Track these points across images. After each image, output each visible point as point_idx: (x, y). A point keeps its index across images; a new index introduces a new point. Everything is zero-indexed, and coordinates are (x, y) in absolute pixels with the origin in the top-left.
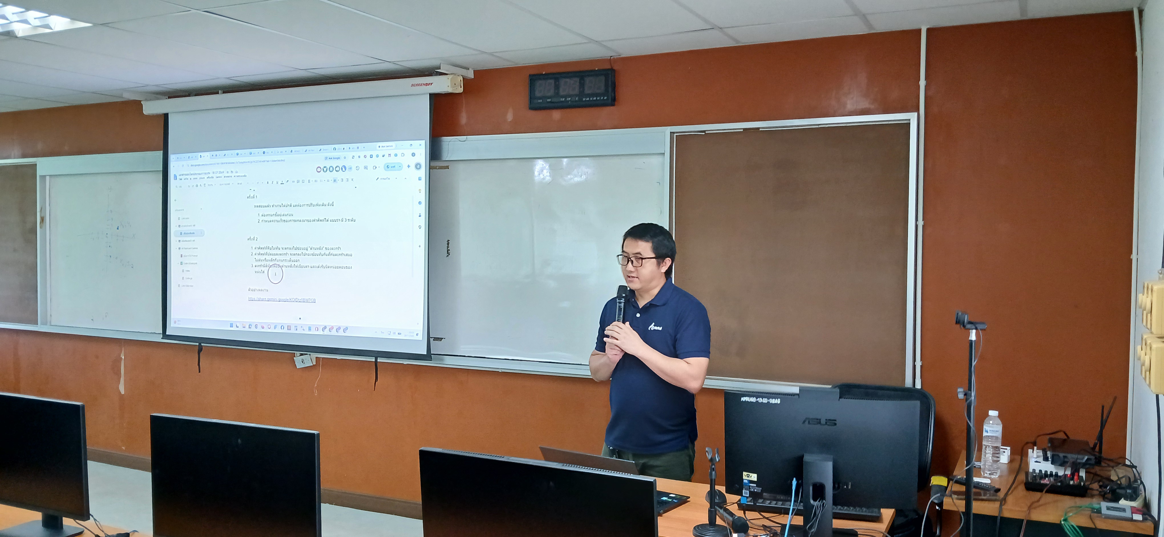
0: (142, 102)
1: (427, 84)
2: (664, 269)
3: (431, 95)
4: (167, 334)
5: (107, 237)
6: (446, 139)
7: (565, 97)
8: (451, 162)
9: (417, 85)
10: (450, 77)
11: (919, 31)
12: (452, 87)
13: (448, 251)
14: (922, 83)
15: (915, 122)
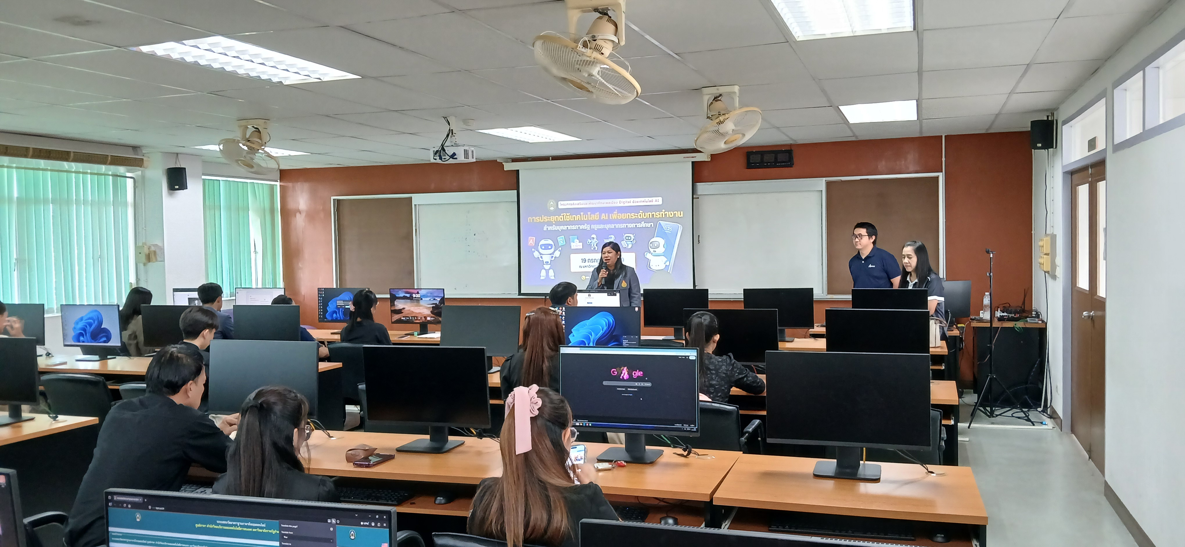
0: (503, 163)
1: (693, 157)
2: (872, 241)
3: (692, 162)
4: (522, 292)
5: (466, 240)
6: (698, 184)
7: (767, 163)
8: (700, 196)
9: (686, 157)
10: (706, 154)
11: (942, 136)
12: (707, 158)
13: (699, 241)
14: (944, 159)
15: (941, 176)
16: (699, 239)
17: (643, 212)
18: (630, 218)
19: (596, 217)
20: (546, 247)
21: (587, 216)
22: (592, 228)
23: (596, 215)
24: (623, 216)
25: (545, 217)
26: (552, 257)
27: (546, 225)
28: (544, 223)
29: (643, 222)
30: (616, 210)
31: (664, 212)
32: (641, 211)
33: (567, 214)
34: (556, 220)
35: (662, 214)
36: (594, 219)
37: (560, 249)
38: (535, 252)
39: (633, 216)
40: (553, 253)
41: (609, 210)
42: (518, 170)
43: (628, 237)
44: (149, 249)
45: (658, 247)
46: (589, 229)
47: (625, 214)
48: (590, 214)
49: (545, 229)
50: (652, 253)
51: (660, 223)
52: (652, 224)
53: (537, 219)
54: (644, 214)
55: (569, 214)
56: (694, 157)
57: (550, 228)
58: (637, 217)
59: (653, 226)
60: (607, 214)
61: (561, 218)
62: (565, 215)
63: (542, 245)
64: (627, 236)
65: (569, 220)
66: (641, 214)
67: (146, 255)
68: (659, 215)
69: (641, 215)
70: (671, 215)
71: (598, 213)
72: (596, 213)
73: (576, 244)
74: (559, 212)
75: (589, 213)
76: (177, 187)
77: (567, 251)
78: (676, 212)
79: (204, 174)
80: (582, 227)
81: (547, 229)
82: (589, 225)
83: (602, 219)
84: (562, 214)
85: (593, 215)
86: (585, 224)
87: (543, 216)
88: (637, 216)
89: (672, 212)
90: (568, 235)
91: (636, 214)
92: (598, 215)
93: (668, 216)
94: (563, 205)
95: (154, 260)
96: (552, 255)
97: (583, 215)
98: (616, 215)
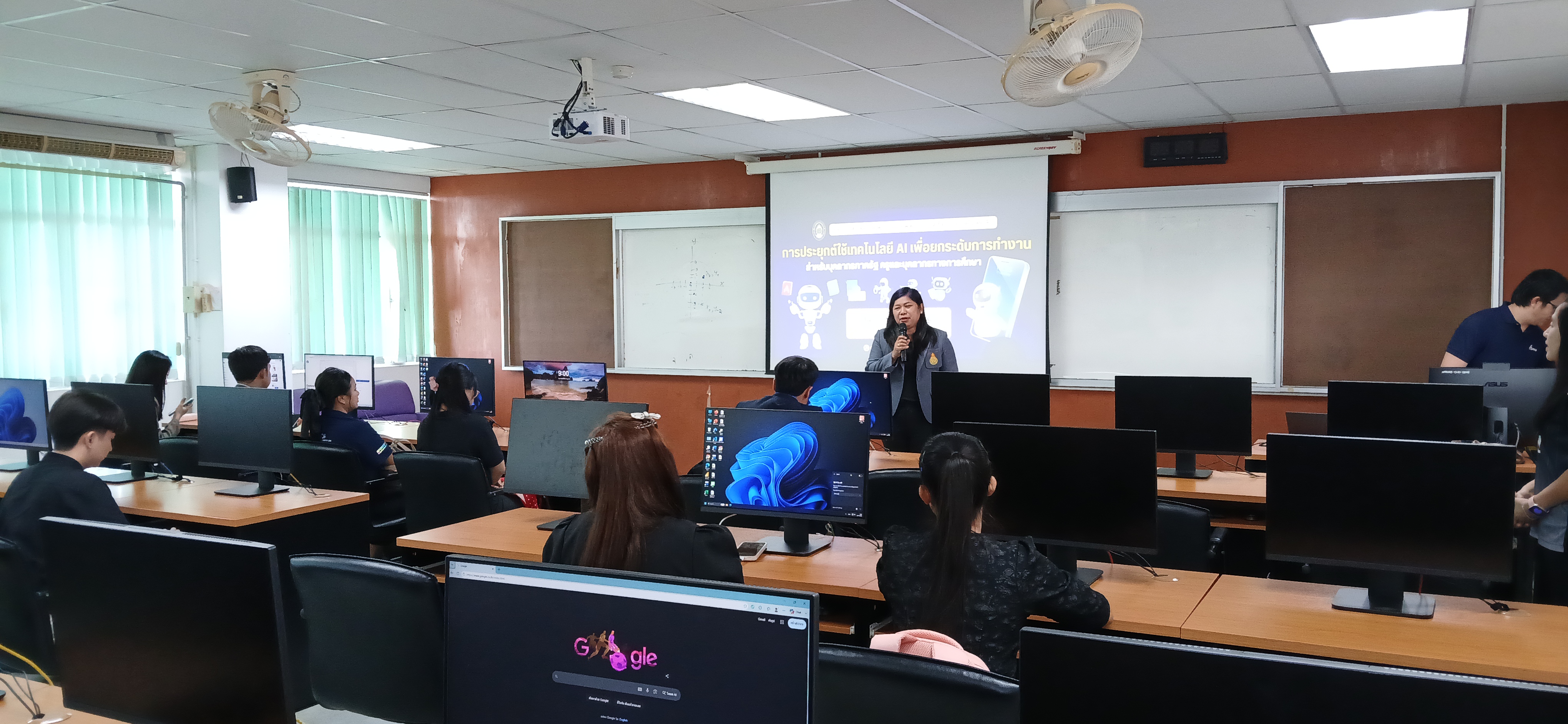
0: (745, 163)
1: (1050, 148)
3: (1049, 156)
5: (691, 285)
6: (1059, 193)
7: (1180, 157)
8: (1061, 213)
9: (1040, 148)
10: (1074, 141)
11: (1501, 106)
12: (1076, 150)
13: (1057, 290)
14: (1504, 148)
15: (1499, 179)
16: (1058, 286)
17: (965, 242)
18: (943, 251)
19: (888, 249)
20: (810, 298)
21: (874, 247)
22: (881, 267)
23: (888, 246)
24: (932, 248)
25: (809, 249)
26: (818, 314)
27: (809, 263)
28: (807, 260)
29: (965, 258)
30: (921, 238)
31: (1000, 241)
32: (961, 240)
33: (844, 245)
34: (825, 255)
35: (997, 244)
36: (885, 253)
37: (831, 301)
38: (791, 305)
39: (948, 247)
40: (819, 308)
41: (910, 238)
42: (769, 174)
43: (940, 282)
44: (201, 292)
45: (988, 299)
46: (877, 269)
47: (936, 244)
48: (880, 245)
49: (808, 268)
50: (977, 309)
51: (992, 258)
52: (980, 260)
53: (796, 253)
54: (966, 243)
55: (846, 244)
56: (1052, 148)
57: (816, 267)
58: (955, 249)
59: (980, 264)
60: (906, 245)
61: (833, 251)
62: (840, 246)
63: (802, 295)
64: (937, 281)
65: (845, 254)
66: (962, 244)
67: (196, 300)
68: (991, 246)
69: (962, 246)
70: (1012, 246)
71: (892, 243)
72: (888, 244)
73: (855, 293)
74: (830, 240)
75: (877, 243)
76: (241, 197)
77: (841, 303)
78: (1021, 242)
79: (290, 180)
80: (866, 266)
81: (812, 268)
82: (877, 263)
83: (898, 252)
84: (835, 245)
85: (884, 246)
86: (871, 261)
87: (805, 247)
88: (956, 247)
89: (1013, 241)
90: (843, 277)
91: (953, 245)
92: (892, 247)
93: (1006, 248)
94: (836, 229)
95: (208, 310)
96: (818, 311)
97: (868, 245)
98: (921, 245)
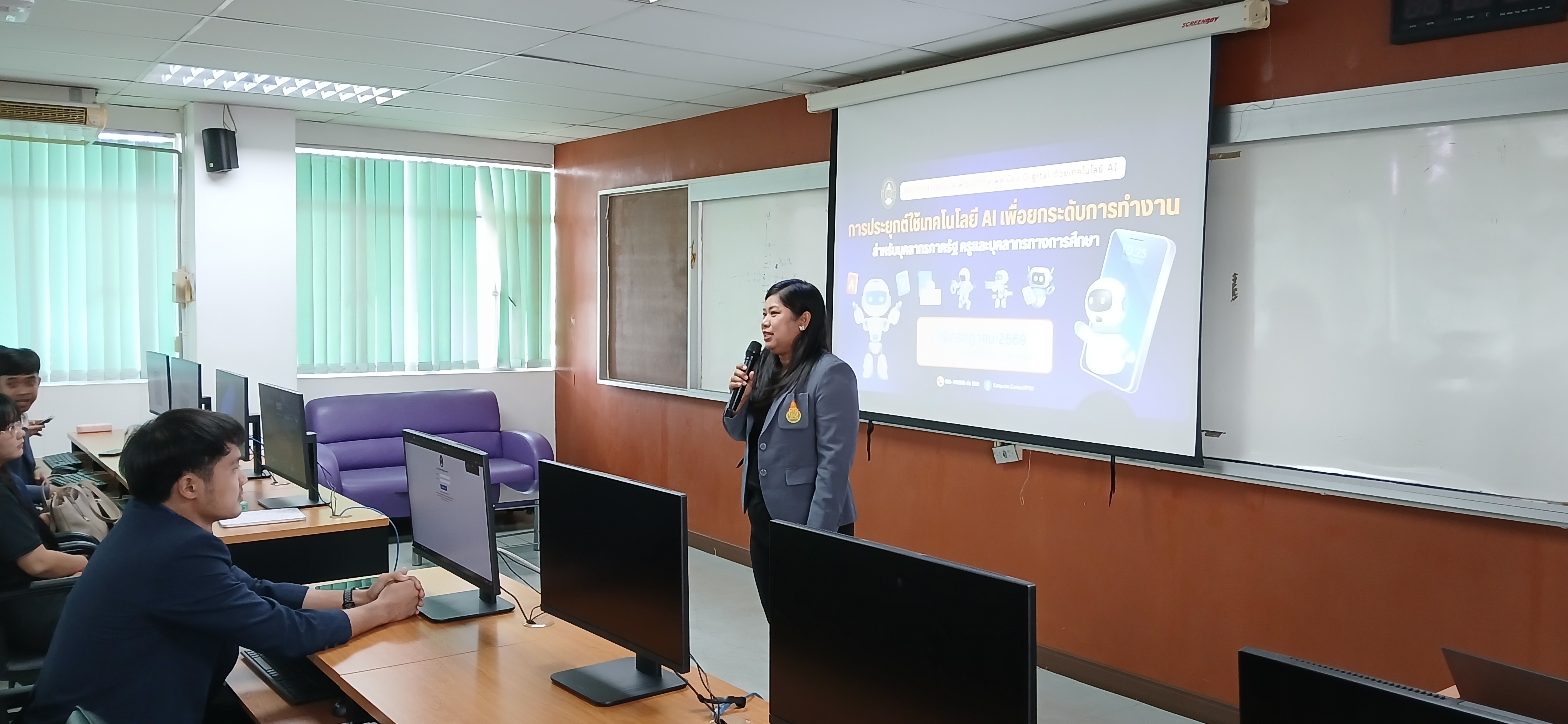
0: (806, 96)
1: (1208, 21)
3: (1214, 38)
5: (764, 278)
6: (1237, 108)
9: (1191, 24)
10: (1248, 3)
13: (1233, 292)
16: (1234, 285)
17: (1076, 205)
18: (1045, 221)
19: (972, 220)
20: (876, 298)
21: (953, 217)
22: (961, 251)
23: (972, 215)
24: (1031, 216)
25: (876, 224)
26: (885, 323)
27: (877, 244)
28: (874, 239)
29: (1076, 233)
30: (1015, 201)
32: (1071, 202)
34: (894, 232)
35: (1124, 206)
36: (967, 226)
39: (1051, 215)
41: (1000, 200)
43: (1039, 275)
44: (186, 279)
45: (1107, 306)
46: (957, 254)
47: (1035, 210)
49: (875, 253)
50: (1092, 325)
51: (1116, 232)
52: (1097, 237)
53: (863, 229)
54: (1078, 207)
55: (919, 214)
57: (885, 251)
59: (1098, 244)
60: (994, 212)
61: (904, 225)
63: (868, 295)
64: (1035, 274)
65: (918, 229)
66: (1072, 208)
68: (1114, 211)
69: (1073, 211)
70: (1147, 210)
72: (972, 211)
73: (929, 292)
74: (902, 208)
76: (211, 165)
77: (912, 308)
78: (1162, 200)
79: (299, 144)
80: (943, 248)
81: (879, 252)
82: (956, 243)
83: (983, 225)
84: (905, 215)
85: (966, 216)
87: (872, 221)
88: (1063, 214)
90: (914, 266)
91: (1060, 211)
92: (977, 215)
94: (911, 190)
95: (190, 301)
96: (885, 319)
97: (946, 214)
98: (1015, 212)
